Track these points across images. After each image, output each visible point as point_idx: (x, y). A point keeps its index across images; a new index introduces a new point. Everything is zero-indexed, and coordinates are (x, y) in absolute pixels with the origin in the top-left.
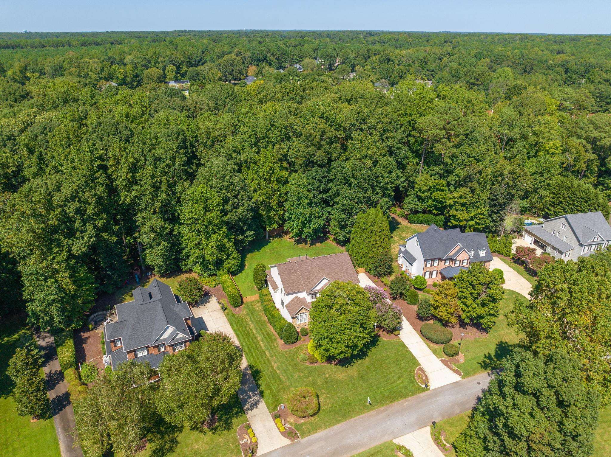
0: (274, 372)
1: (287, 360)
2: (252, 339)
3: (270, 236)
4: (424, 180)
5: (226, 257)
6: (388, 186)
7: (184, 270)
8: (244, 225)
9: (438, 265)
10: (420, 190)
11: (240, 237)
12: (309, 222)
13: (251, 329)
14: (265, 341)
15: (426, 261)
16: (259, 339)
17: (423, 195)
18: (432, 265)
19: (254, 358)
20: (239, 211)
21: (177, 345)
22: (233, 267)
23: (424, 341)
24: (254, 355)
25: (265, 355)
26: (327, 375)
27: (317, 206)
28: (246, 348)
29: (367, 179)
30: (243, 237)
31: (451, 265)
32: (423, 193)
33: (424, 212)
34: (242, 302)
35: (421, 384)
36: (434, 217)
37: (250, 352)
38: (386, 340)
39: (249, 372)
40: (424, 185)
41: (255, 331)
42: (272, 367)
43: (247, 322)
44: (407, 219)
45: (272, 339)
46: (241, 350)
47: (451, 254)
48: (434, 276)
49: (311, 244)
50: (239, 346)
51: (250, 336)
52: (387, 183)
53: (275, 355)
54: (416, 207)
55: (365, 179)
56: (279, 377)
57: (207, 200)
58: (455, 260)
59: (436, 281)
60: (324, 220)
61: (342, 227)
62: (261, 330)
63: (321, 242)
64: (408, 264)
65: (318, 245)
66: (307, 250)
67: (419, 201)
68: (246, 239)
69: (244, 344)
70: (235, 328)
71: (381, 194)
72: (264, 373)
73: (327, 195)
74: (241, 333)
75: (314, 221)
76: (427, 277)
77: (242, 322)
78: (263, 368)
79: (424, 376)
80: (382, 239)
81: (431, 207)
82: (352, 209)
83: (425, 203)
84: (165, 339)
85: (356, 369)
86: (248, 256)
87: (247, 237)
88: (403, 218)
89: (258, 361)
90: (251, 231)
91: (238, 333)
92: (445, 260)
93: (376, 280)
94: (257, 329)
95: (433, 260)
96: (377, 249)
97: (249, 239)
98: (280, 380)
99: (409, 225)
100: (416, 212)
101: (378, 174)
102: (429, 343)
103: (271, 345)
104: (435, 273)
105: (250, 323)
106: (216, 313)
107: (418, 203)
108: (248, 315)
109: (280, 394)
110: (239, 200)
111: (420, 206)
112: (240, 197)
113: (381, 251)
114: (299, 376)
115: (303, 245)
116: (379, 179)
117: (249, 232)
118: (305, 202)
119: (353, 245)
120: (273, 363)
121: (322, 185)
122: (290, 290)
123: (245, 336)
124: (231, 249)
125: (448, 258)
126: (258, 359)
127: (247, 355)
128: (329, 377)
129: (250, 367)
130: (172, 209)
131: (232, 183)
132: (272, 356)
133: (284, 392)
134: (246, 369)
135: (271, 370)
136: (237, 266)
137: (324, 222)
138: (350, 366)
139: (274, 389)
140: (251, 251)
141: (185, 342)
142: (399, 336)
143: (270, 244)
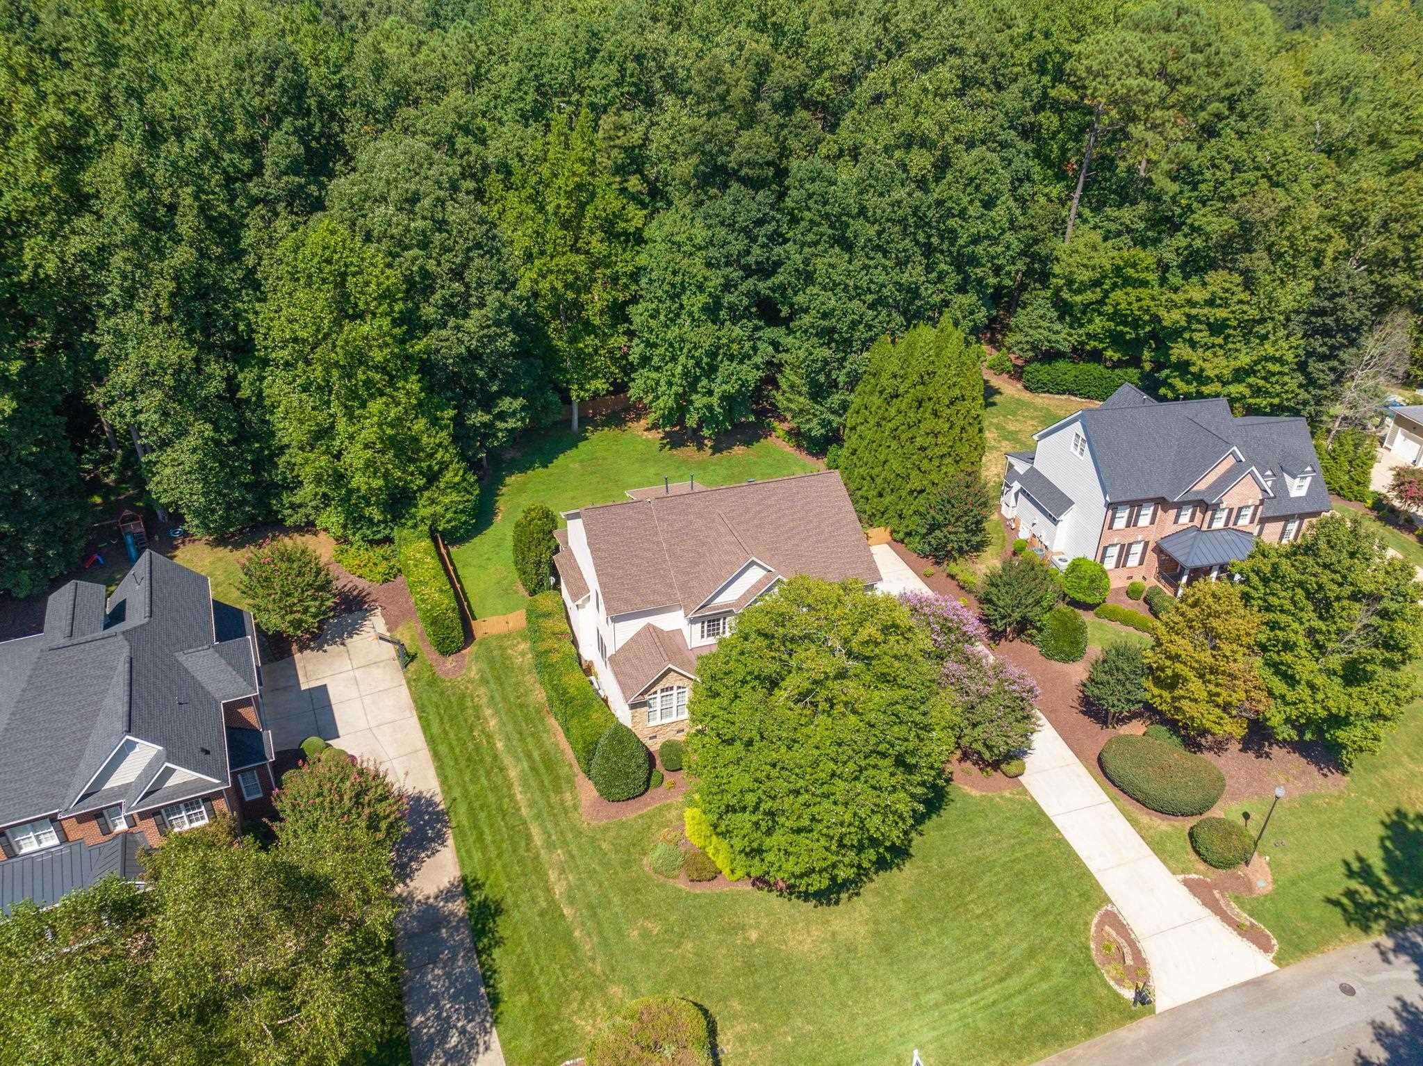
0: (552, 913)
1: (606, 865)
2: (488, 773)
3: (584, 421)
4: (1081, 248)
5: (421, 482)
6: (979, 249)
7: (288, 523)
8: (492, 376)
9: (1152, 522)
10: (1070, 282)
11: (478, 418)
12: (712, 370)
13: (489, 737)
14: (534, 784)
15: (1112, 506)
16: (513, 774)
17: (1078, 298)
18: (1132, 522)
19: (484, 849)
20: (469, 324)
21: (174, 808)
22: (449, 515)
23: (1113, 799)
24: (488, 838)
25: (529, 838)
26: (754, 935)
27: (735, 320)
28: (462, 809)
29: (911, 220)
30: (487, 418)
31: (1197, 522)
32: (1079, 292)
33: (1080, 353)
34: (469, 636)
35: (1119, 982)
36: (1107, 373)
37: (475, 826)
38: (975, 793)
39: (459, 907)
40: (1085, 266)
41: (500, 745)
42: (548, 890)
43: (477, 708)
44: (1019, 379)
45: (557, 778)
46: (439, 818)
47: (1202, 486)
48: (1133, 561)
49: (716, 449)
50: (437, 799)
51: (482, 761)
52: (976, 240)
53: (565, 843)
54: (1053, 337)
55: (902, 221)
56: (571, 933)
57: (344, 275)
58: (1216, 508)
59: (1138, 579)
60: (757, 368)
61: (818, 392)
62: (522, 739)
63: (748, 443)
64: (1040, 518)
65: (738, 450)
66: (702, 466)
67: (1061, 318)
68: (500, 424)
69: (457, 793)
70: (435, 729)
71: (953, 279)
72: (516, 915)
73: (769, 283)
74: (452, 749)
75: (725, 367)
76: (1109, 564)
77: (463, 708)
78: (516, 895)
79: (1127, 950)
80: (958, 430)
81: (1101, 341)
82: (853, 325)
83: (1081, 326)
84: (124, 789)
85: (866, 911)
86: (508, 480)
87: (502, 416)
88: (1005, 376)
89: (498, 866)
90: (515, 396)
91: (443, 749)
92: (1179, 506)
93: (930, 569)
94: (508, 739)
95: (1136, 505)
96: (936, 462)
97: (511, 423)
98: (573, 948)
99: (1027, 396)
100: (1051, 356)
101: (949, 204)
102: (1133, 807)
103: (554, 799)
104: (1137, 549)
105: (488, 712)
106: (376, 672)
107: (1057, 327)
108: (484, 681)
109: (566, 1012)
110: (467, 286)
111: (1064, 337)
112: (471, 275)
113: (951, 470)
114: (646, 934)
115: (690, 450)
116: (951, 222)
117: (508, 400)
118: (696, 302)
119: (854, 453)
120: (553, 876)
121: (756, 250)
122: (627, 601)
123: (463, 763)
124: (439, 456)
125: (1191, 497)
126: (499, 856)
127: (461, 836)
128: (760, 941)
129: (466, 887)
130: (226, 307)
131: (441, 225)
132: (550, 846)
133: (582, 1002)
134: (449, 895)
135: (544, 904)
136: (463, 511)
137: (760, 373)
138: (850, 898)
139: (544, 989)
140: (521, 467)
141: (206, 799)
142: (1021, 778)
143: (585, 446)
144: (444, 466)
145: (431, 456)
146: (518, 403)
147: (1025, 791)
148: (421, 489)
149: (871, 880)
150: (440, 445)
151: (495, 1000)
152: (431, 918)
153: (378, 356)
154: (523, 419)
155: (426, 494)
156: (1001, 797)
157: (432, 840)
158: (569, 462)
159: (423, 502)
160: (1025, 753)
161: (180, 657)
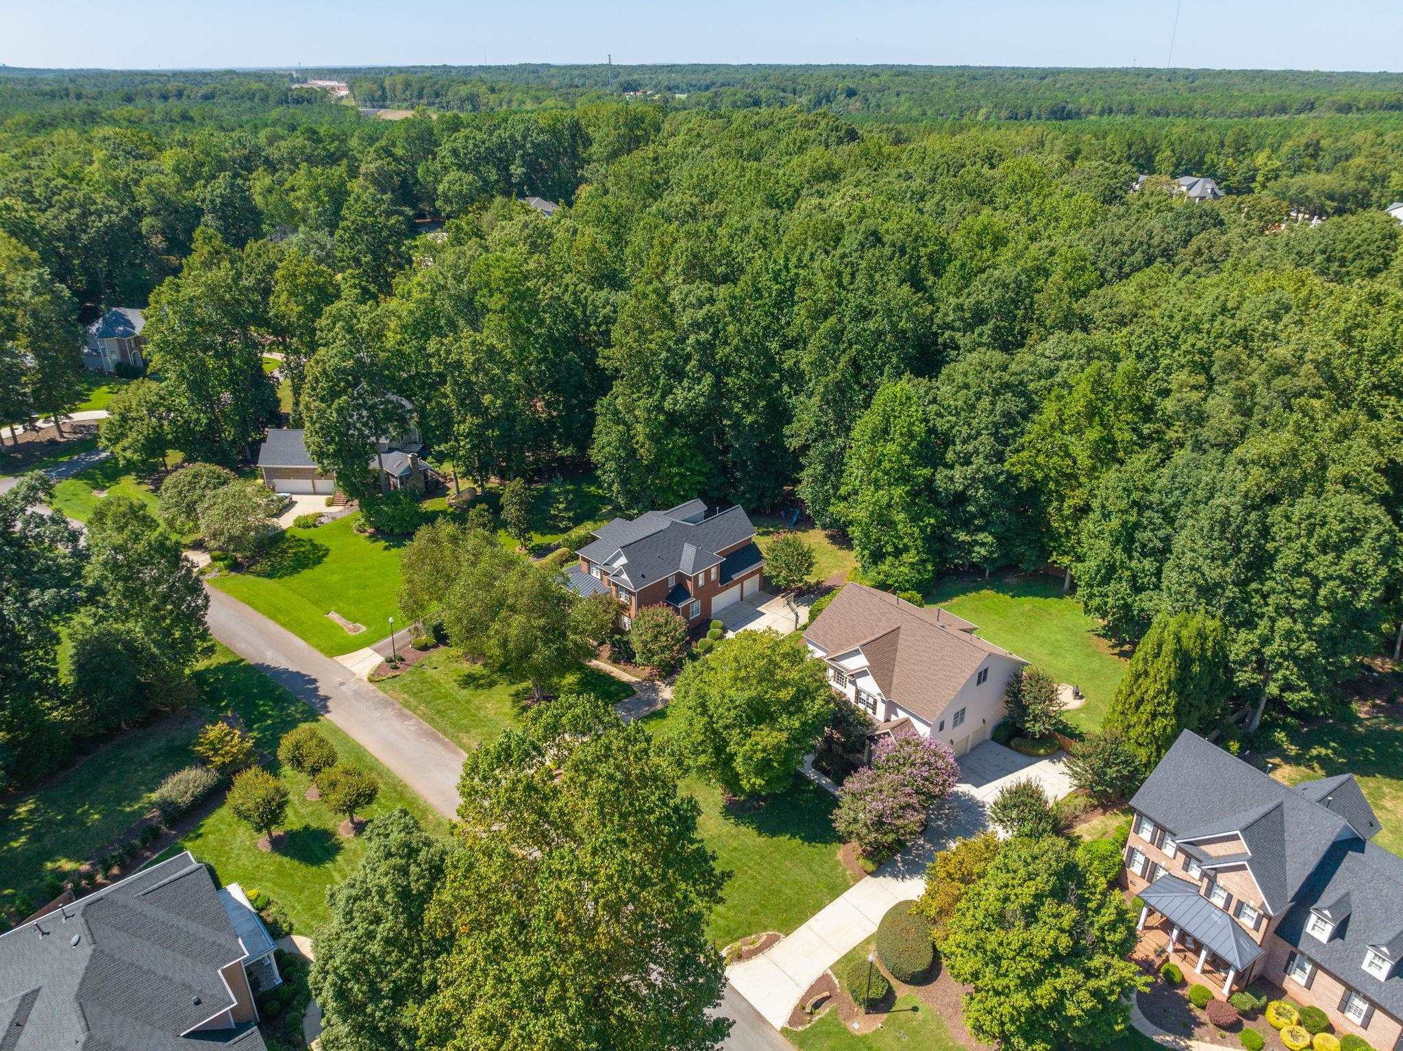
15: (1137, 812)
18: (1156, 842)
31: (1200, 884)
68: (977, 549)
76: (1137, 869)
95: (1163, 830)
104: (1162, 874)
125: (1195, 853)
134: (663, 701)
140: (1001, 589)
141: (630, 593)
142: (868, 877)
143: (1052, 600)
144: (906, 549)
145: (902, 538)
146: (990, 539)
147: (858, 880)
148: (889, 554)
149: (749, 827)
150: (912, 535)
152: (652, 703)
153: (886, 465)
154: (992, 553)
156: (844, 869)
158: (1028, 603)
159: (887, 562)
160: (896, 877)
161: (686, 545)
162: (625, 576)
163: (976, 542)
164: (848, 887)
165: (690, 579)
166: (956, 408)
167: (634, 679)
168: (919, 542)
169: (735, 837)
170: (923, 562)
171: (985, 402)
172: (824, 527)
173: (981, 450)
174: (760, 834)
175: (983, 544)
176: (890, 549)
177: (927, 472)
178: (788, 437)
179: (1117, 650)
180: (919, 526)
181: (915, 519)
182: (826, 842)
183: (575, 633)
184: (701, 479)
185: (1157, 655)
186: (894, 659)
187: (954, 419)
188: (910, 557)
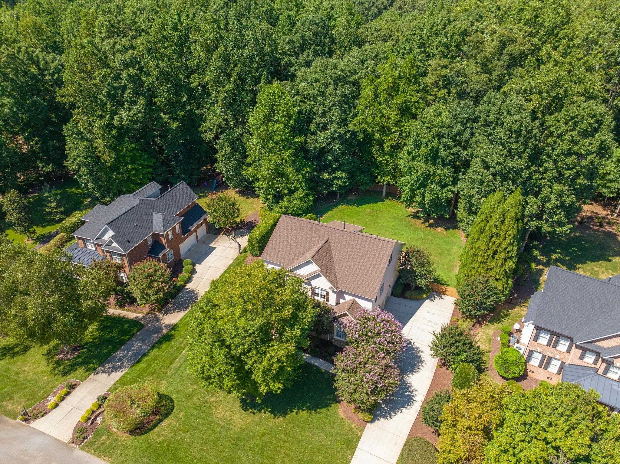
3: (388, 194)
9: (567, 351)
12: (424, 185)
15: (537, 328)
18: (552, 344)
27: (444, 166)
30: (329, 177)
31: (597, 367)
34: (261, 253)
39: (165, 331)
46: (193, 303)
47: (603, 345)
48: (552, 370)
49: (431, 226)
50: (199, 298)
58: (611, 364)
65: (440, 230)
68: (335, 182)
72: (173, 343)
76: (534, 363)
78: (180, 337)
84: (105, 241)
85: (249, 422)
86: (340, 207)
92: (586, 350)
95: (556, 335)
104: (556, 363)
110: (327, 121)
112: (328, 116)
117: (340, 172)
118: (424, 150)
124: (295, 184)
125: (593, 348)
127: (191, 312)
129: (174, 327)
131: (323, 94)
133: (153, 379)
134: (167, 326)
135: (183, 345)
136: (300, 209)
137: (452, 195)
138: (251, 412)
139: (151, 368)
140: (349, 203)
141: (121, 255)
142: (368, 424)
143: (379, 204)
144: (296, 189)
145: (293, 183)
146: (343, 175)
147: (363, 430)
148: (286, 195)
149: (265, 413)
150: (298, 180)
151: (139, 361)
152: (158, 330)
153: (276, 138)
154: (345, 182)
155: (287, 197)
156: (349, 424)
157: (184, 308)
158: (367, 208)
159: (285, 200)
160: (385, 417)
161: (154, 214)
162: (115, 244)
163: (336, 178)
164: (359, 438)
165: (163, 236)
166: (314, 94)
167: (141, 315)
168: (303, 184)
169: (260, 423)
170: (307, 195)
171: (330, 90)
172: (235, 187)
173: (334, 119)
174: (275, 415)
175: (340, 178)
176: (286, 191)
177: (301, 139)
178: (203, 133)
179: (427, 224)
180: (302, 174)
181: (298, 170)
182: (326, 406)
183: (87, 299)
184: (150, 170)
185: (503, 222)
186: (333, 261)
187: (312, 103)
188: (300, 194)
